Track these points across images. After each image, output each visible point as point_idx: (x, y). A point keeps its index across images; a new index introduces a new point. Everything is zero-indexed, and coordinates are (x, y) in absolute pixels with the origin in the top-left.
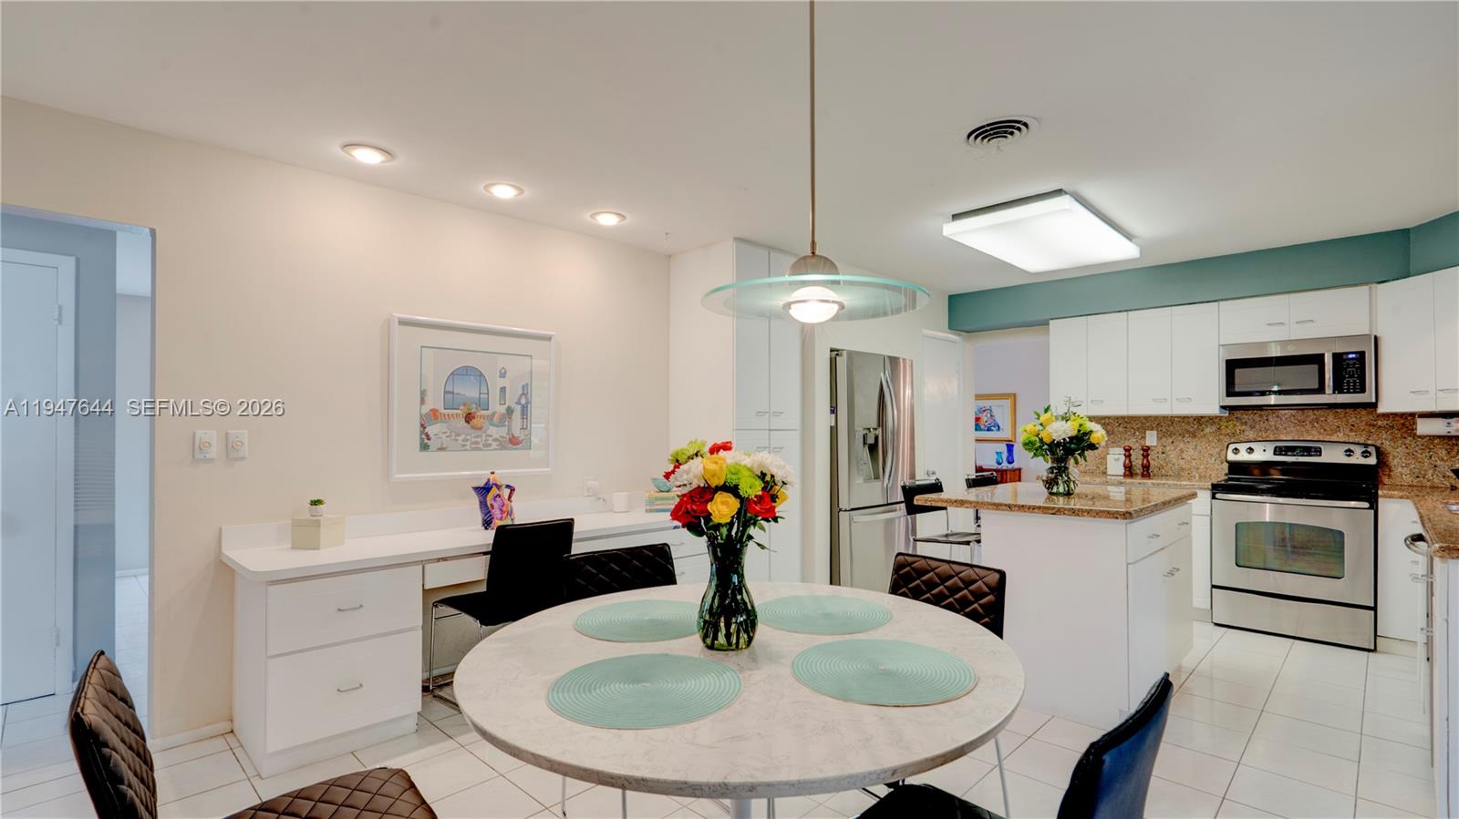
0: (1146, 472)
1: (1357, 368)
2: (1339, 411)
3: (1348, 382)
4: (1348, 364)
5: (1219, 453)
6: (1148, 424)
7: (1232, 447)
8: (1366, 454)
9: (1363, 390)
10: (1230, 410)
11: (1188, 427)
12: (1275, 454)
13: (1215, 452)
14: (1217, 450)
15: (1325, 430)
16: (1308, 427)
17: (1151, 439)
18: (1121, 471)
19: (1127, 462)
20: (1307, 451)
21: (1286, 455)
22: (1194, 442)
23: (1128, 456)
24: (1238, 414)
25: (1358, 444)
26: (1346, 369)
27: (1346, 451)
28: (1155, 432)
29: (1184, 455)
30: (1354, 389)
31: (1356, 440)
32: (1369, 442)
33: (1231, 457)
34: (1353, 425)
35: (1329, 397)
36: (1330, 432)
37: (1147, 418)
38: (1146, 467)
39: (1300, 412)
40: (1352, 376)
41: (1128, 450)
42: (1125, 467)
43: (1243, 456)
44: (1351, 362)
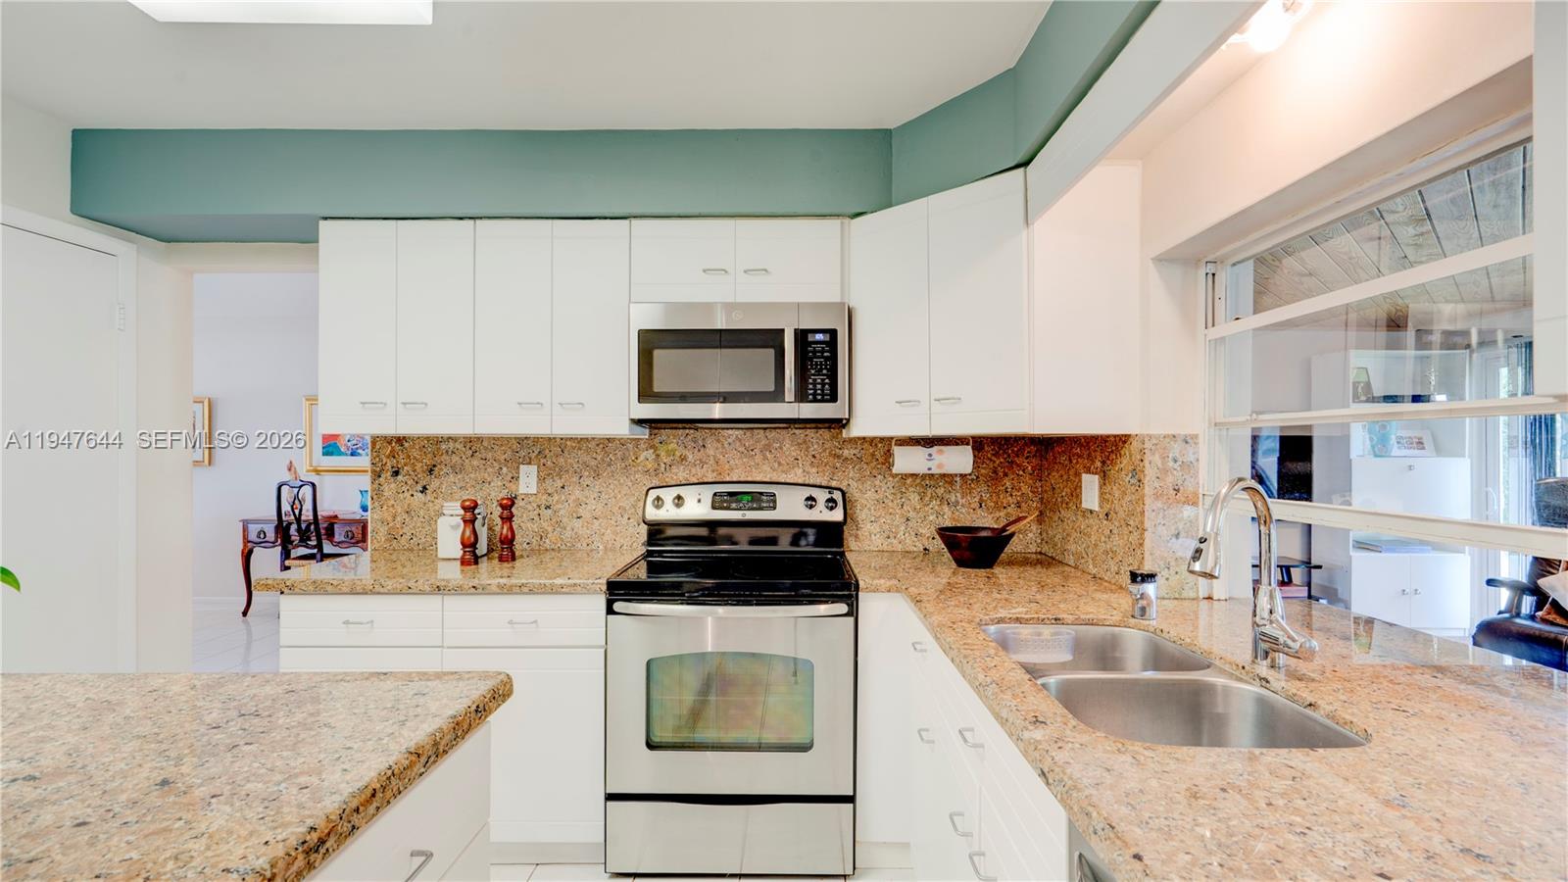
0: (506, 549)
1: (826, 359)
2: (797, 431)
3: (815, 384)
4: (815, 352)
5: (634, 506)
6: (522, 453)
7: (653, 494)
8: (831, 504)
9: (834, 398)
10: (651, 428)
11: (587, 458)
12: (714, 508)
13: (626, 503)
14: (632, 499)
15: (780, 464)
16: (758, 458)
17: (528, 481)
18: (457, 551)
19: (468, 533)
20: (757, 500)
21: (728, 508)
22: (598, 485)
23: (470, 522)
24: (664, 434)
25: (820, 487)
26: (811, 359)
27: (808, 499)
28: (533, 468)
29: (581, 511)
30: (823, 395)
31: (818, 482)
32: (834, 484)
33: (653, 514)
34: (814, 456)
35: (788, 408)
36: (786, 467)
37: (522, 440)
38: (508, 542)
39: (748, 433)
40: (819, 372)
41: (470, 508)
42: (464, 545)
43: (668, 513)
44: (819, 347)
